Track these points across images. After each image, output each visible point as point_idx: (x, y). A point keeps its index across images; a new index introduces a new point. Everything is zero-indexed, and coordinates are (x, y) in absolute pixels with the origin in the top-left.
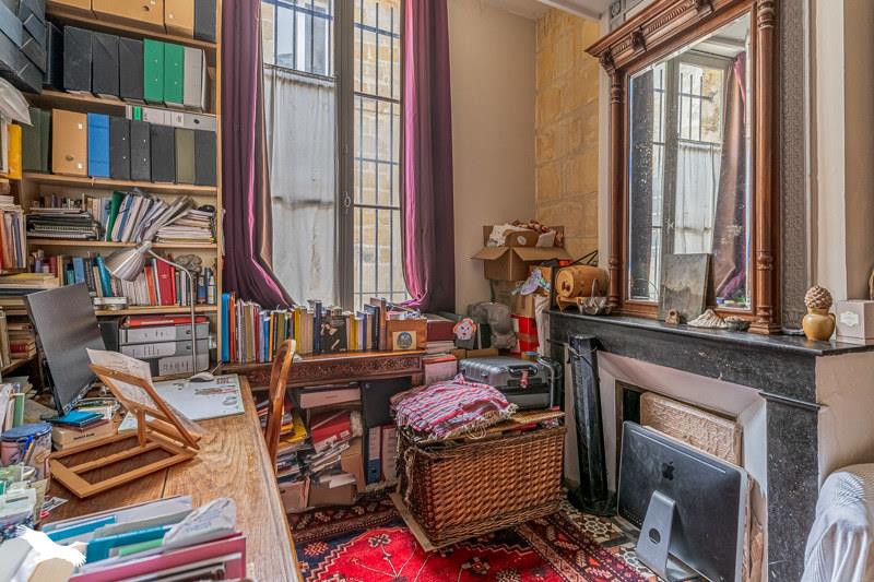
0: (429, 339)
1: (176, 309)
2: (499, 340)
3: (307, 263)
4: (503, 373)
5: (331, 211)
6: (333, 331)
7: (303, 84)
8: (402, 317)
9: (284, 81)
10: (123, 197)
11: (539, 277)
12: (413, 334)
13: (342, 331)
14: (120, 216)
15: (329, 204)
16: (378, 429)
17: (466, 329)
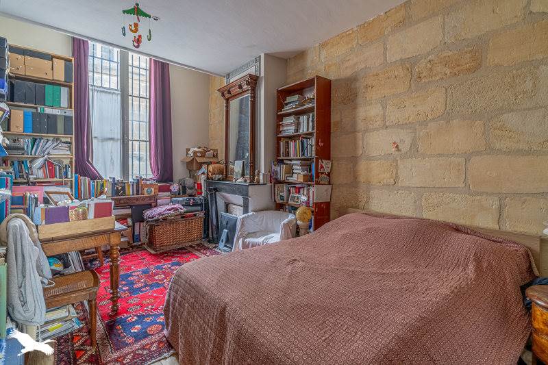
0: (159, 191)
1: (55, 180)
2: (189, 191)
3: (108, 163)
4: (184, 200)
5: (119, 142)
6: (120, 188)
7: (106, 92)
8: (148, 183)
9: (98, 91)
10: (36, 139)
11: (204, 169)
12: (153, 189)
13: (123, 188)
14: (35, 146)
15: (118, 139)
16: (138, 223)
17: (175, 187)
